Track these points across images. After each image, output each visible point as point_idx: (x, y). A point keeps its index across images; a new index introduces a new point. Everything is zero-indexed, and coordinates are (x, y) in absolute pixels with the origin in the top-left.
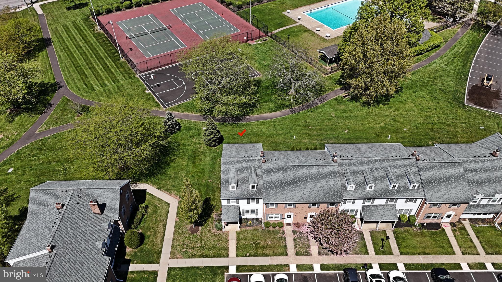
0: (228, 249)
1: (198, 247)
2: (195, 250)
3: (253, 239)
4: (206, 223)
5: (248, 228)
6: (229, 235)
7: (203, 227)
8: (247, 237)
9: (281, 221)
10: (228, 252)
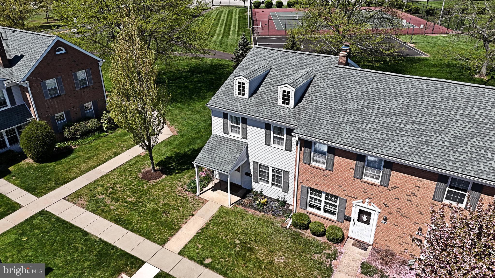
0: (177, 230)
1: (126, 202)
2: (117, 204)
3: (246, 235)
4: (180, 173)
5: (251, 211)
6: (201, 207)
7: (170, 177)
8: (236, 225)
9: (339, 225)
10: (172, 236)
